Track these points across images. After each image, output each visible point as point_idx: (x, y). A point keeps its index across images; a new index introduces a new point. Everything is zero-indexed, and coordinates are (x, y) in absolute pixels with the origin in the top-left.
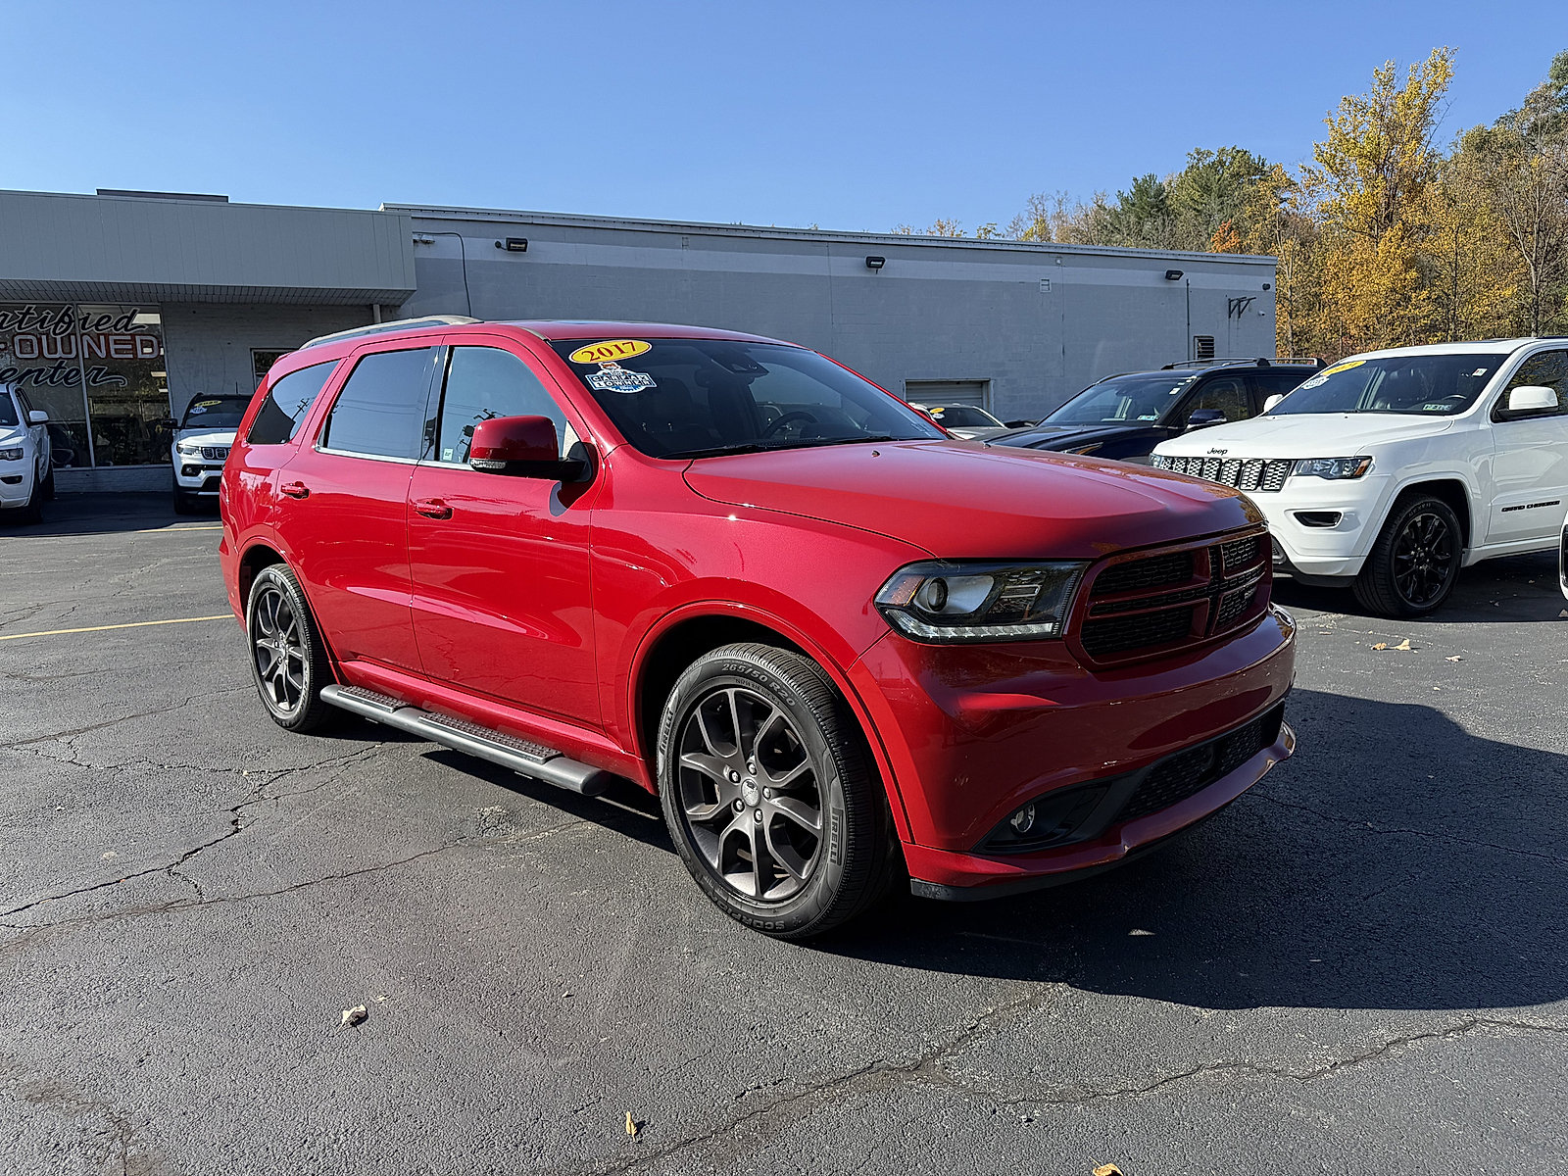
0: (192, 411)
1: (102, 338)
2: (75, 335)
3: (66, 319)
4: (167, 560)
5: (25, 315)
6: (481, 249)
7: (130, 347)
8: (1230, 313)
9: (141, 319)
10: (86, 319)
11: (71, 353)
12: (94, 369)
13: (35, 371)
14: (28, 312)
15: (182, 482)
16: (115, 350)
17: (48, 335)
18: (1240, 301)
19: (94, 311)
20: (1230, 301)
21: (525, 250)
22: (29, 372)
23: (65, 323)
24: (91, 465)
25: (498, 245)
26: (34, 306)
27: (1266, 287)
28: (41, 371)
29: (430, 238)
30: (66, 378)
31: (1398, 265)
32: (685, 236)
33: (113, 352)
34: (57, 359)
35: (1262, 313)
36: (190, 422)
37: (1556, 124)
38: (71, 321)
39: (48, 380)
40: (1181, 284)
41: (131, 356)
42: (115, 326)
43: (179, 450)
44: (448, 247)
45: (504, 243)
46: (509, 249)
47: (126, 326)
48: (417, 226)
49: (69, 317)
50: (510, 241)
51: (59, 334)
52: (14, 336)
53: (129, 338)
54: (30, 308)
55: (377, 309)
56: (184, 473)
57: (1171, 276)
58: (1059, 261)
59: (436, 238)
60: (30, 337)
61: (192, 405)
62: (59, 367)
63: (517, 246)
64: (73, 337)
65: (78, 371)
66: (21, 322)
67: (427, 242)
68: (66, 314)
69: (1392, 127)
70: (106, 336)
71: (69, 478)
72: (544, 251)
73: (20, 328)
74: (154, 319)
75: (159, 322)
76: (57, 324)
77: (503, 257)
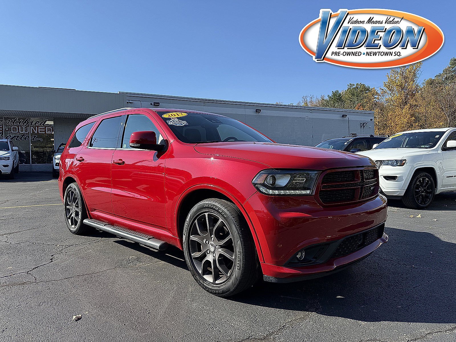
0: (60, 148)
1: (36, 127)
2: (29, 126)
3: (27, 122)
4: (48, 189)
5: (15, 121)
6: (146, 105)
7: (44, 130)
8: (361, 127)
9: (48, 123)
10: (32, 122)
11: (27, 131)
12: (33, 136)
13: (17, 136)
14: (16, 120)
15: (55, 168)
16: (40, 131)
17: (21, 126)
18: (364, 123)
19: (34, 120)
20: (361, 123)
21: (159, 106)
22: (15, 137)
23: (26, 123)
24: (30, 164)
25: (151, 104)
26: (18, 118)
27: (371, 120)
28: (18, 136)
29: (132, 102)
30: (25, 139)
31: (409, 116)
32: (204, 103)
33: (39, 131)
34: (23, 133)
35: (370, 127)
36: (59, 151)
37: (452, 77)
38: (28, 123)
39: (20, 139)
40: (347, 118)
41: (44, 133)
42: (40, 124)
43: (55, 159)
44: (137, 104)
45: (153, 103)
46: (154, 105)
47: (43, 124)
48: (128, 98)
49: (28, 121)
50: (155, 103)
51: (24, 126)
52: (11, 126)
53: (44, 128)
54: (16, 119)
56: (56, 165)
57: (343, 116)
58: (311, 112)
60: (16, 127)
61: (60, 146)
62: (23, 135)
63: (157, 104)
64: (28, 127)
65: (29, 137)
66: (14, 123)
67: (131, 103)
68: (27, 120)
69: (405, 78)
70: (38, 127)
71: (23, 167)
72: (164, 106)
73: (13, 124)
75: (53, 124)
76: (24, 123)
77: (152, 107)
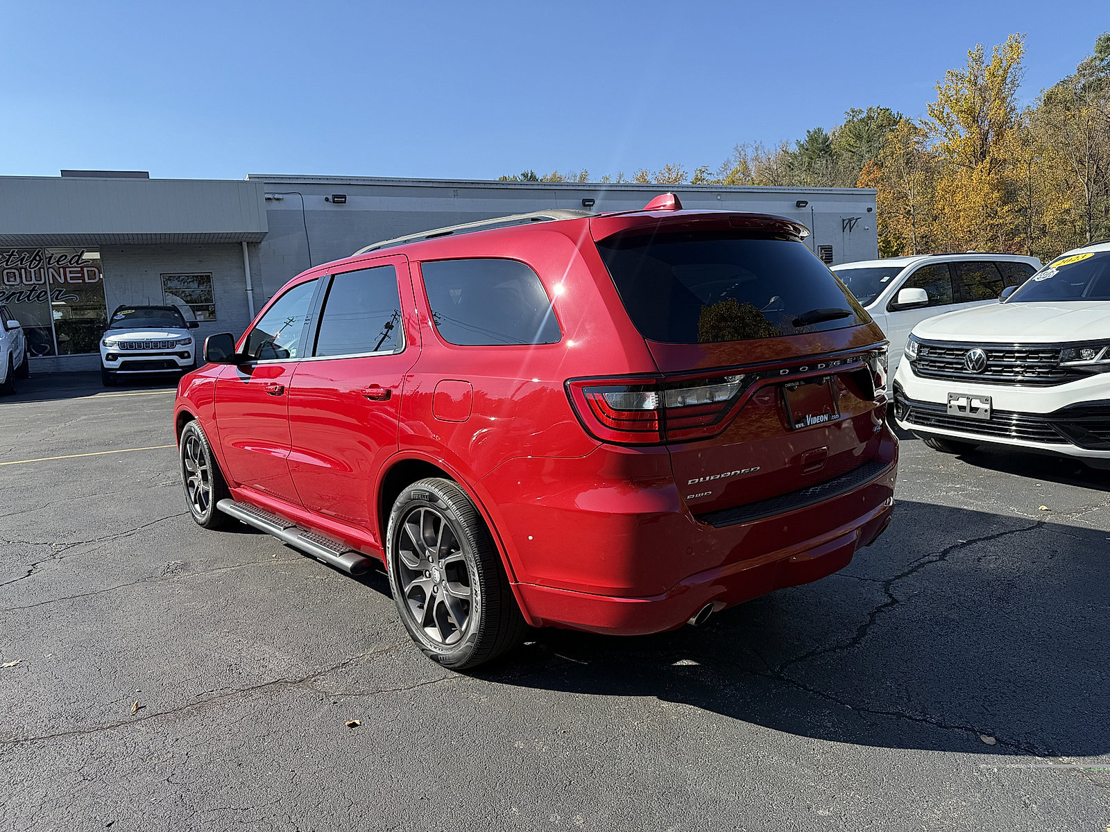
0: (115, 318)
1: (61, 270)
2: (44, 268)
3: (38, 258)
5: (10, 256)
6: (315, 202)
7: (80, 275)
8: (844, 228)
9: (87, 256)
10: (50, 258)
11: (41, 280)
12: (57, 290)
13: (18, 293)
14: (12, 254)
15: (106, 365)
16: (71, 277)
17: (25, 269)
18: (850, 220)
19: (56, 252)
20: (844, 220)
21: (345, 202)
22: (14, 293)
23: (36, 261)
24: (55, 355)
25: (327, 200)
26: (16, 250)
27: (870, 210)
28: (21, 293)
29: (280, 196)
30: (38, 297)
32: (455, 189)
33: (69, 279)
34: (32, 285)
35: (867, 228)
36: (113, 325)
37: (1097, 86)
38: (41, 259)
39: (26, 299)
40: (807, 209)
41: (81, 281)
42: (70, 262)
43: (105, 344)
44: (293, 202)
45: (330, 198)
46: (334, 202)
47: (77, 262)
48: (267, 188)
49: (40, 257)
50: (335, 196)
51: (33, 268)
52: (4, 270)
53: (79, 269)
54: (14, 252)
55: (245, 245)
56: (107, 359)
57: (799, 204)
58: (719, 198)
59: (284, 196)
60: (13, 271)
61: (115, 314)
62: (33, 290)
63: (339, 199)
64: (42, 270)
65: (46, 292)
66: (8, 261)
67: (278, 199)
68: (37, 254)
69: (982, 90)
70: (64, 268)
71: (39, 364)
72: (358, 202)
73: (7, 265)
74: (96, 255)
75: (99, 258)
76: (32, 261)
77: (330, 207)
